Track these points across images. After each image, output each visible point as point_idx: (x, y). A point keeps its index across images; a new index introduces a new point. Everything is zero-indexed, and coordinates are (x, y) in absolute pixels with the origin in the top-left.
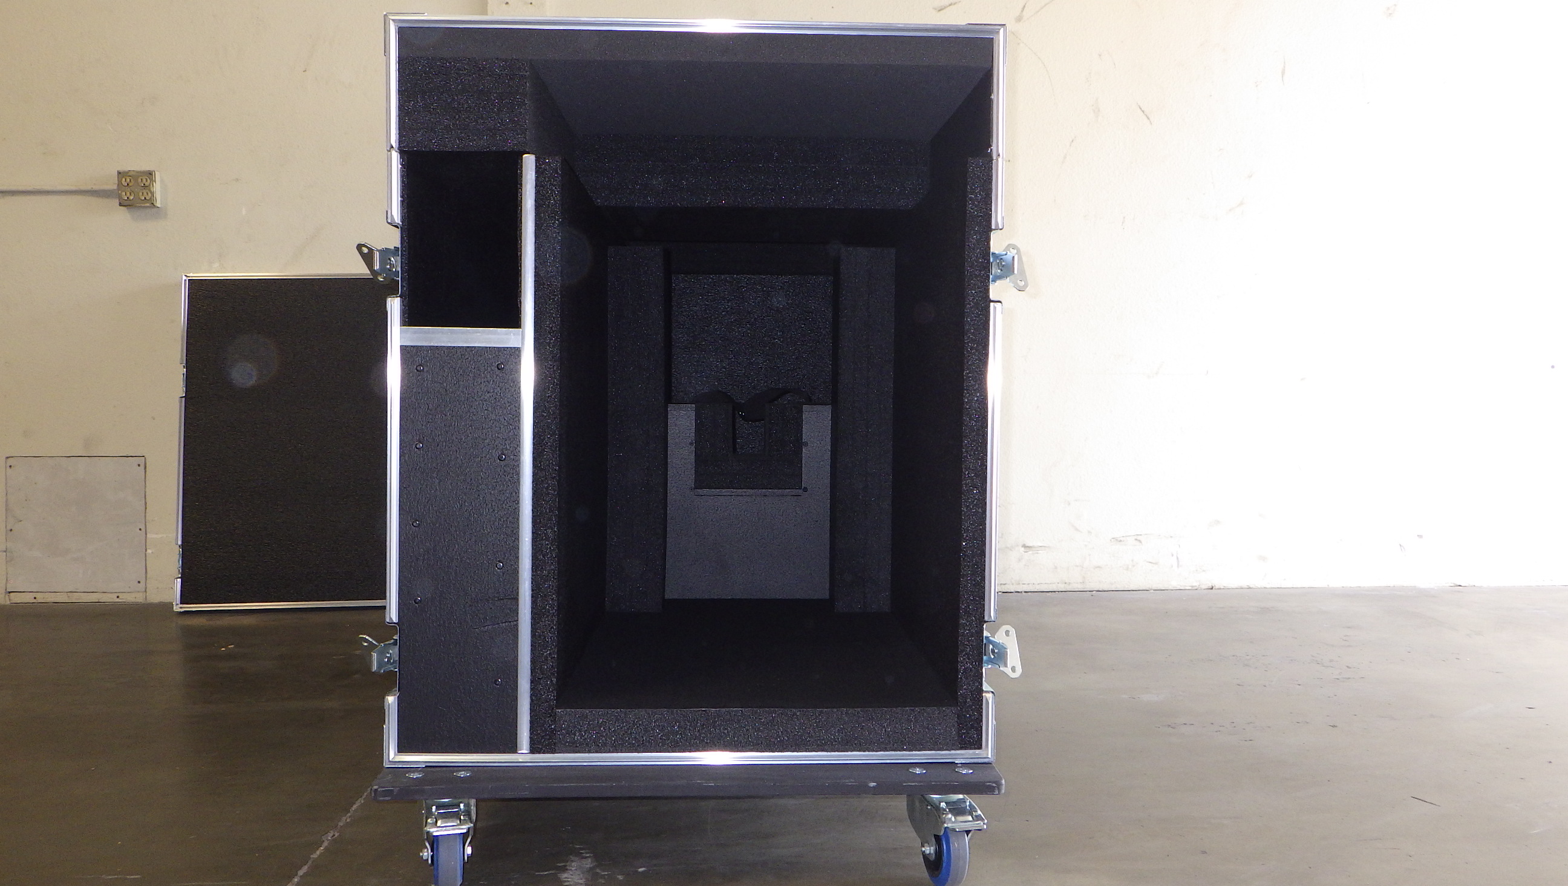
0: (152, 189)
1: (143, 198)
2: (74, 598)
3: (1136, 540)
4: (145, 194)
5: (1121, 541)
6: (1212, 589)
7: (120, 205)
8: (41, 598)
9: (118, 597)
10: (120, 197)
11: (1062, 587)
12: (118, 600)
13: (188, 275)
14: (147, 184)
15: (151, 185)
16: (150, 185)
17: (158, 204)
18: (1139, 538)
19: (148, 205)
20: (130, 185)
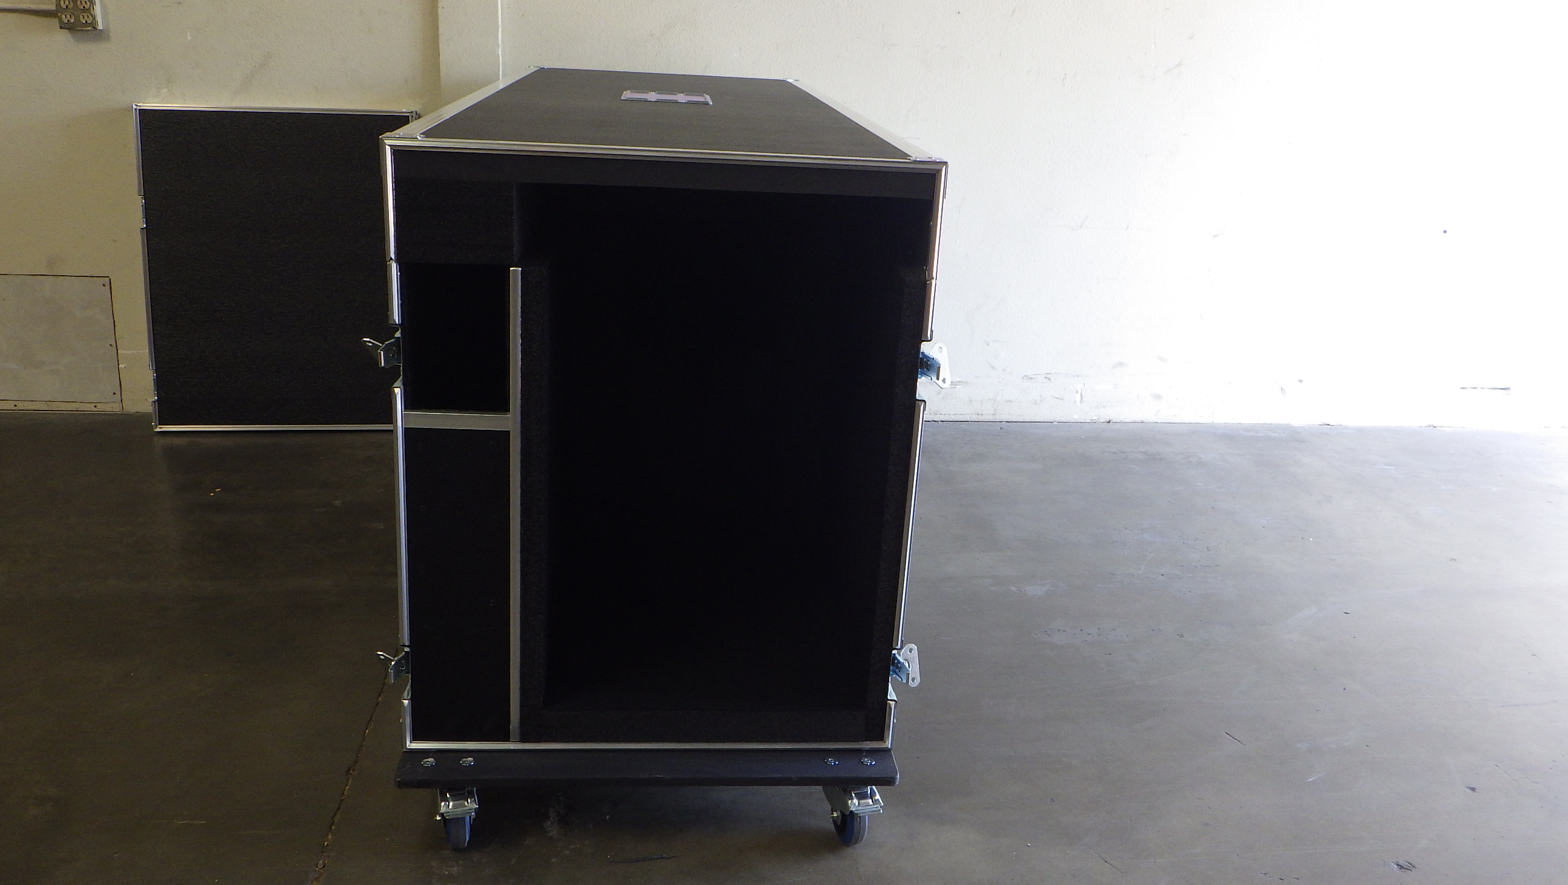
0: (92, 13)
1: (85, 22)
2: (54, 407)
3: (1046, 377)
4: (86, 17)
5: (1032, 378)
6: (1109, 422)
7: (61, 28)
8: (21, 406)
9: (95, 406)
10: (60, 20)
11: (974, 418)
12: (96, 409)
13: (138, 105)
14: (87, 7)
15: (92, 9)
16: (90, 8)
17: (100, 27)
18: (1048, 376)
19: (90, 28)
20: (69, 7)
